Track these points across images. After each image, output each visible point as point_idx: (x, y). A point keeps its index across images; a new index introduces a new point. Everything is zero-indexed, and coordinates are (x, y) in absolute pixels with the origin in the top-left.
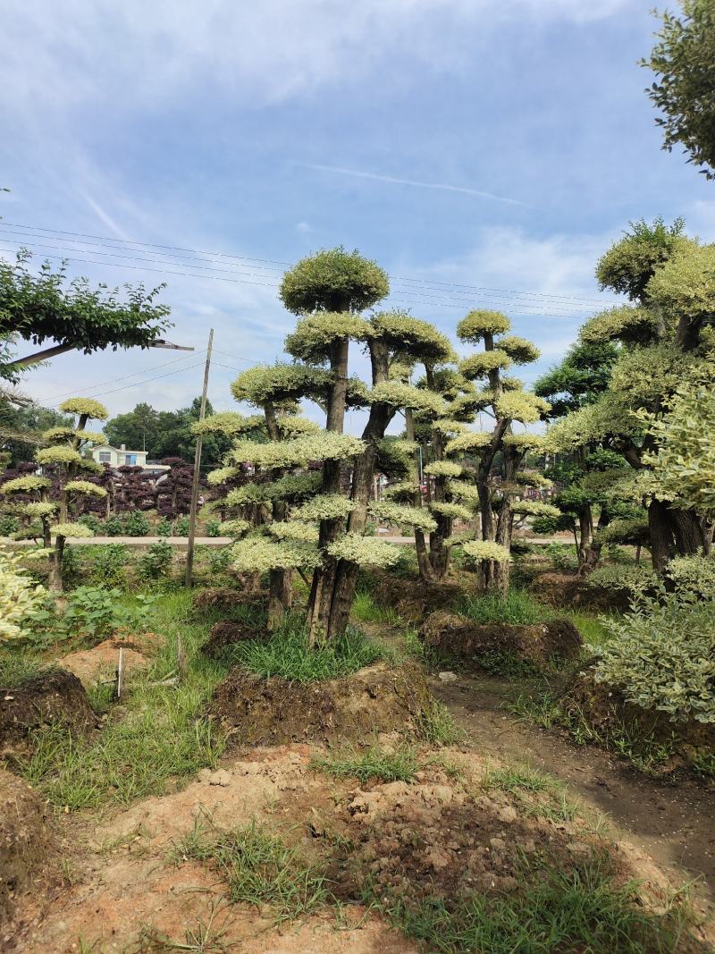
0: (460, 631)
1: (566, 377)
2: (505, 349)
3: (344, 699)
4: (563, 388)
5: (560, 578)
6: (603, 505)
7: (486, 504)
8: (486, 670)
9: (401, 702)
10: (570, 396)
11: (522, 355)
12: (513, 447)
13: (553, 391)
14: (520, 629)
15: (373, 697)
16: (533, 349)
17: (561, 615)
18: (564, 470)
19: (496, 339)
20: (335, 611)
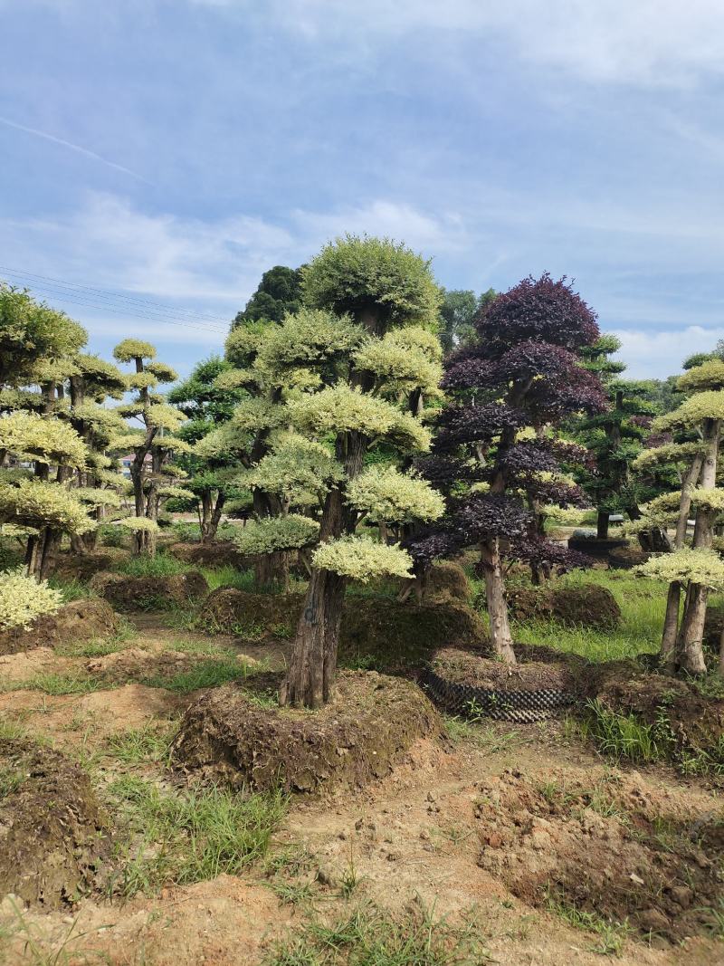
0: (122, 584)
1: (193, 390)
2: (153, 372)
3: (63, 620)
4: (190, 397)
5: (187, 547)
6: (220, 490)
7: (140, 489)
8: (143, 608)
9: (100, 619)
10: (196, 404)
11: (165, 376)
12: (160, 447)
13: (184, 400)
14: (166, 579)
15: (81, 617)
16: (173, 374)
17: (194, 568)
18: (192, 463)
19: (145, 362)
20: (45, 566)
